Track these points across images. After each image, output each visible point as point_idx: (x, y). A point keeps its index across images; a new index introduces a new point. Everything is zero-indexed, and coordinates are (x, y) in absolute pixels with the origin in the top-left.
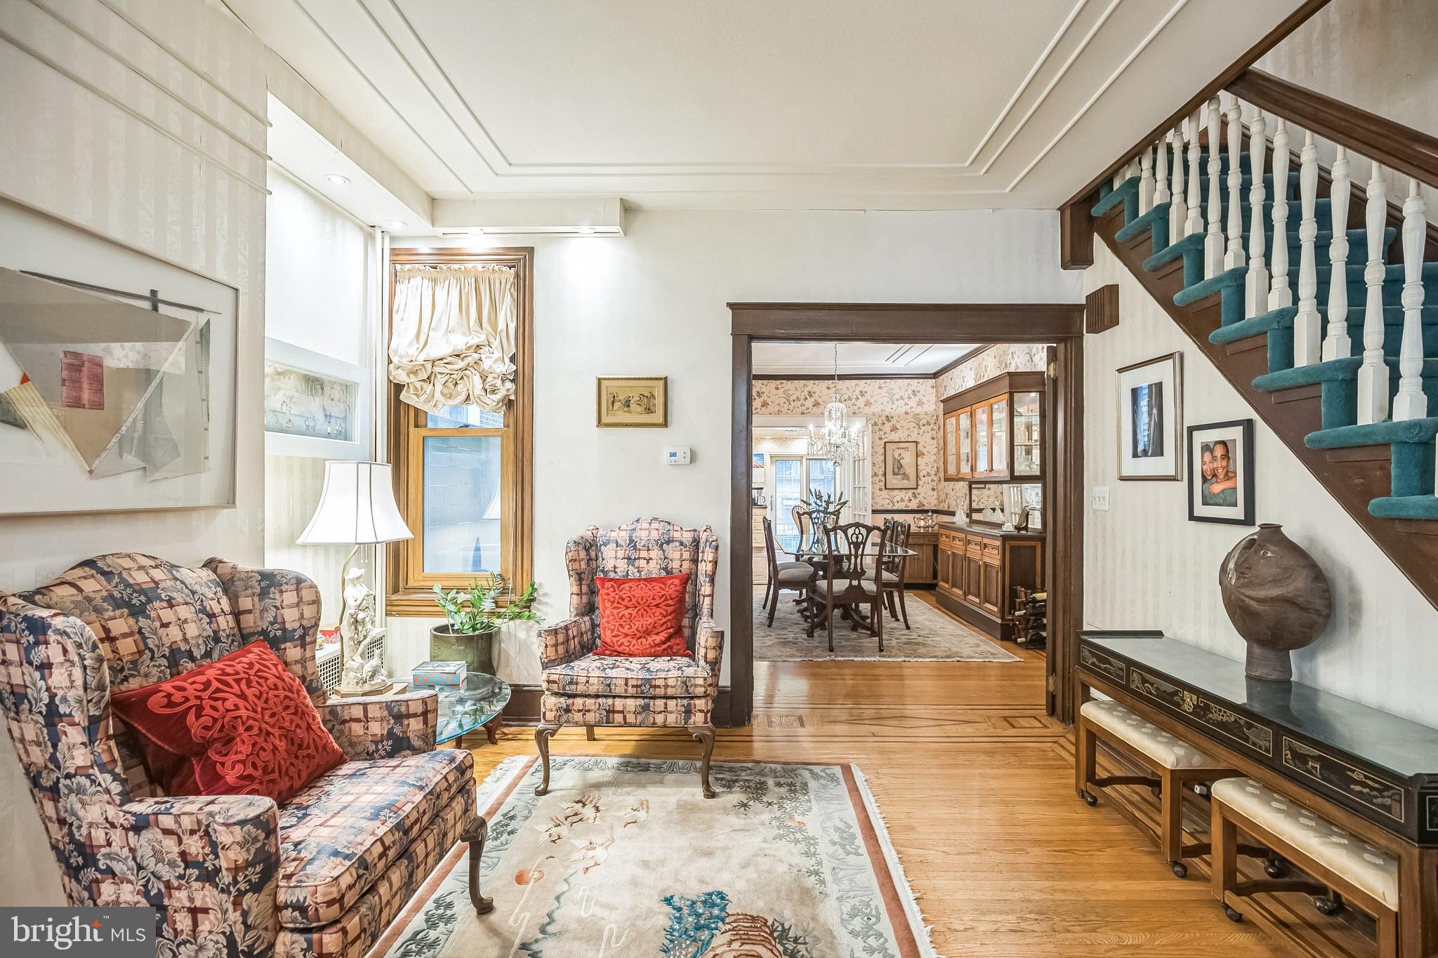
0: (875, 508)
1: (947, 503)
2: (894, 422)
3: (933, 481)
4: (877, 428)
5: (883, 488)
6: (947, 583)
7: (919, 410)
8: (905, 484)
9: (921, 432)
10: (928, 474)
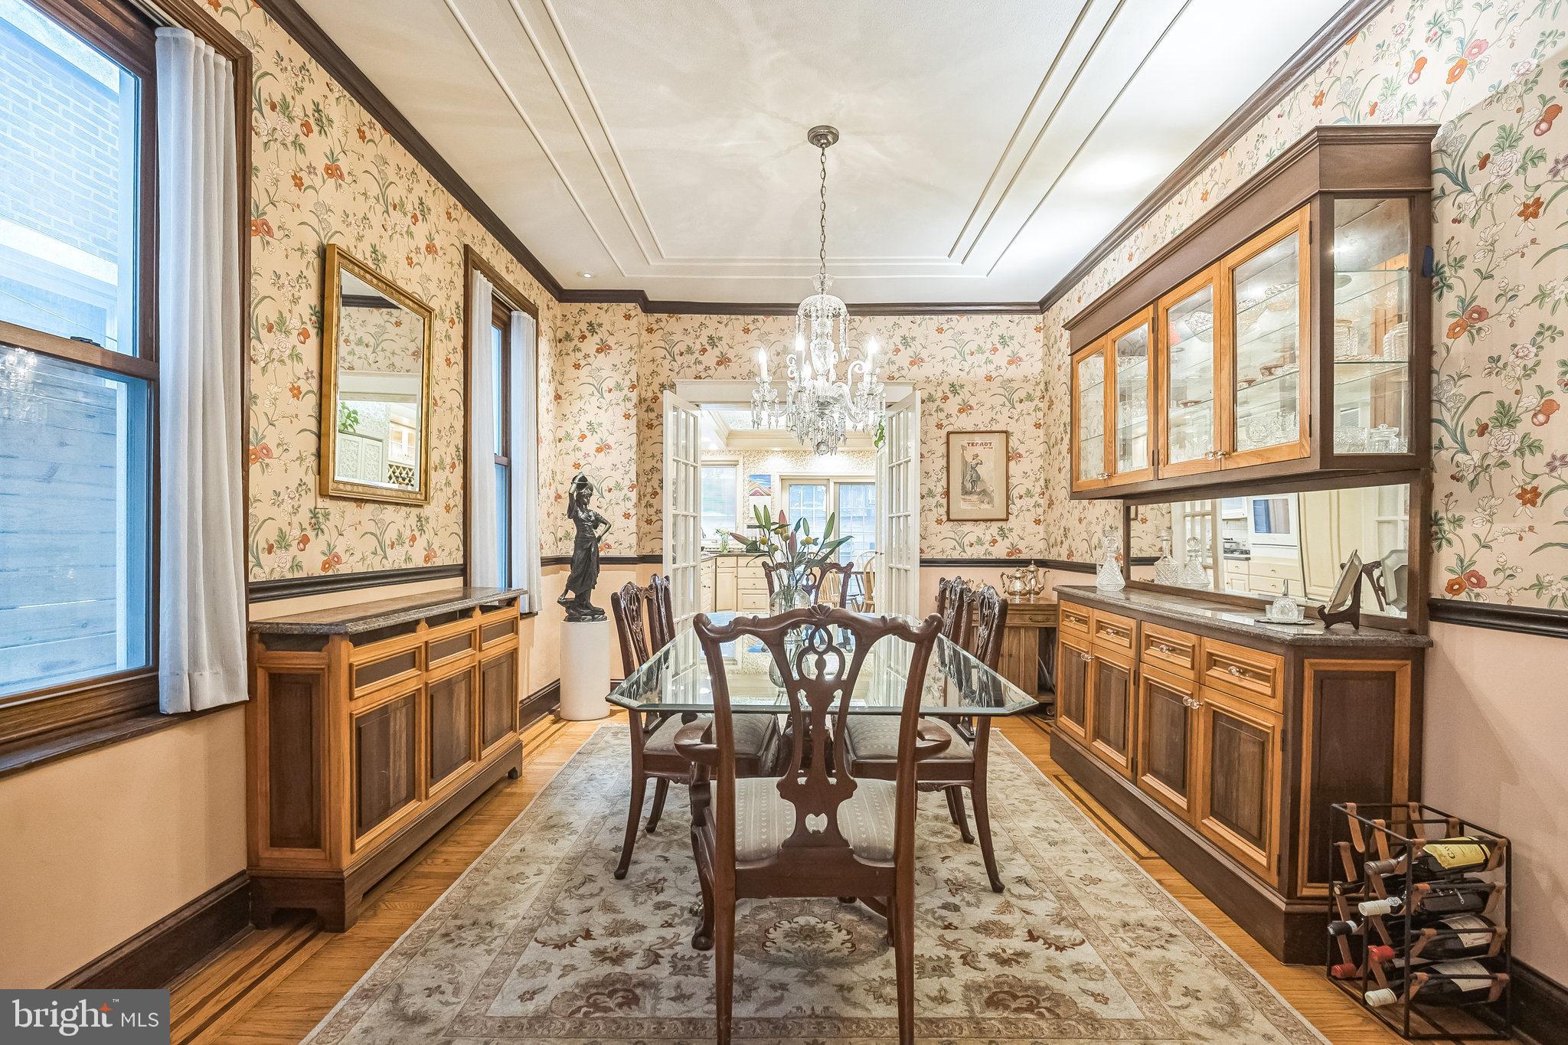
0: (927, 556)
1: (1066, 545)
2: (964, 394)
3: (1037, 505)
4: (933, 406)
5: (944, 518)
6: (1081, 722)
7: (1012, 372)
8: (985, 510)
9: (1015, 413)
10: (1029, 493)
